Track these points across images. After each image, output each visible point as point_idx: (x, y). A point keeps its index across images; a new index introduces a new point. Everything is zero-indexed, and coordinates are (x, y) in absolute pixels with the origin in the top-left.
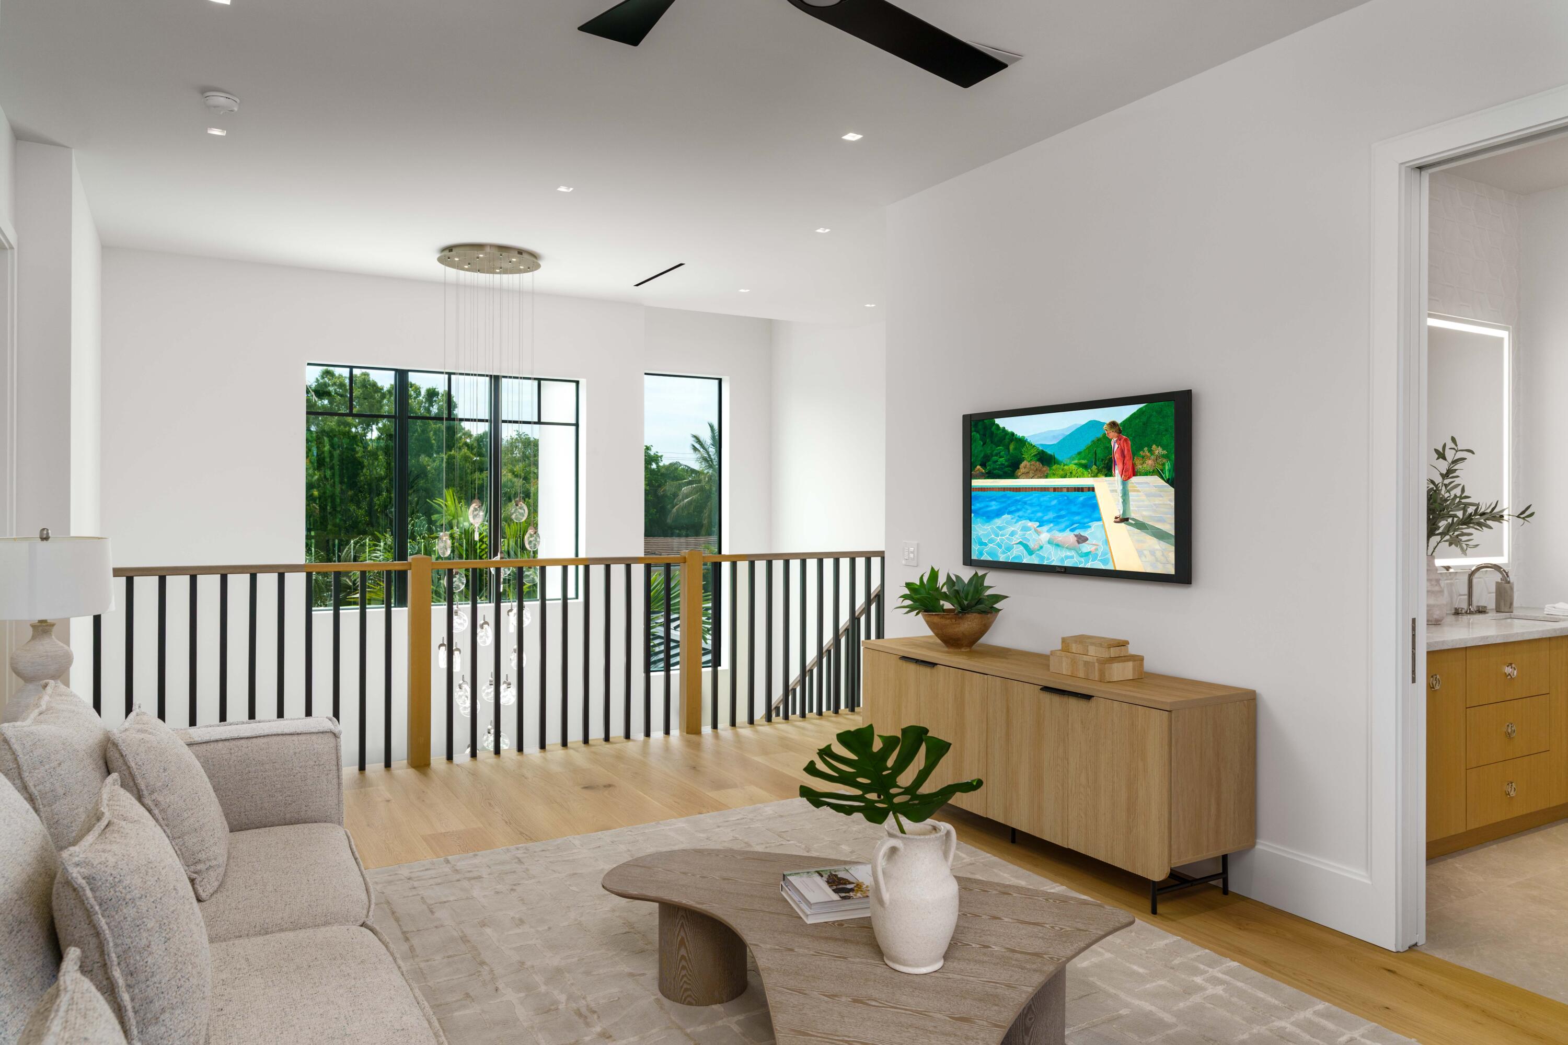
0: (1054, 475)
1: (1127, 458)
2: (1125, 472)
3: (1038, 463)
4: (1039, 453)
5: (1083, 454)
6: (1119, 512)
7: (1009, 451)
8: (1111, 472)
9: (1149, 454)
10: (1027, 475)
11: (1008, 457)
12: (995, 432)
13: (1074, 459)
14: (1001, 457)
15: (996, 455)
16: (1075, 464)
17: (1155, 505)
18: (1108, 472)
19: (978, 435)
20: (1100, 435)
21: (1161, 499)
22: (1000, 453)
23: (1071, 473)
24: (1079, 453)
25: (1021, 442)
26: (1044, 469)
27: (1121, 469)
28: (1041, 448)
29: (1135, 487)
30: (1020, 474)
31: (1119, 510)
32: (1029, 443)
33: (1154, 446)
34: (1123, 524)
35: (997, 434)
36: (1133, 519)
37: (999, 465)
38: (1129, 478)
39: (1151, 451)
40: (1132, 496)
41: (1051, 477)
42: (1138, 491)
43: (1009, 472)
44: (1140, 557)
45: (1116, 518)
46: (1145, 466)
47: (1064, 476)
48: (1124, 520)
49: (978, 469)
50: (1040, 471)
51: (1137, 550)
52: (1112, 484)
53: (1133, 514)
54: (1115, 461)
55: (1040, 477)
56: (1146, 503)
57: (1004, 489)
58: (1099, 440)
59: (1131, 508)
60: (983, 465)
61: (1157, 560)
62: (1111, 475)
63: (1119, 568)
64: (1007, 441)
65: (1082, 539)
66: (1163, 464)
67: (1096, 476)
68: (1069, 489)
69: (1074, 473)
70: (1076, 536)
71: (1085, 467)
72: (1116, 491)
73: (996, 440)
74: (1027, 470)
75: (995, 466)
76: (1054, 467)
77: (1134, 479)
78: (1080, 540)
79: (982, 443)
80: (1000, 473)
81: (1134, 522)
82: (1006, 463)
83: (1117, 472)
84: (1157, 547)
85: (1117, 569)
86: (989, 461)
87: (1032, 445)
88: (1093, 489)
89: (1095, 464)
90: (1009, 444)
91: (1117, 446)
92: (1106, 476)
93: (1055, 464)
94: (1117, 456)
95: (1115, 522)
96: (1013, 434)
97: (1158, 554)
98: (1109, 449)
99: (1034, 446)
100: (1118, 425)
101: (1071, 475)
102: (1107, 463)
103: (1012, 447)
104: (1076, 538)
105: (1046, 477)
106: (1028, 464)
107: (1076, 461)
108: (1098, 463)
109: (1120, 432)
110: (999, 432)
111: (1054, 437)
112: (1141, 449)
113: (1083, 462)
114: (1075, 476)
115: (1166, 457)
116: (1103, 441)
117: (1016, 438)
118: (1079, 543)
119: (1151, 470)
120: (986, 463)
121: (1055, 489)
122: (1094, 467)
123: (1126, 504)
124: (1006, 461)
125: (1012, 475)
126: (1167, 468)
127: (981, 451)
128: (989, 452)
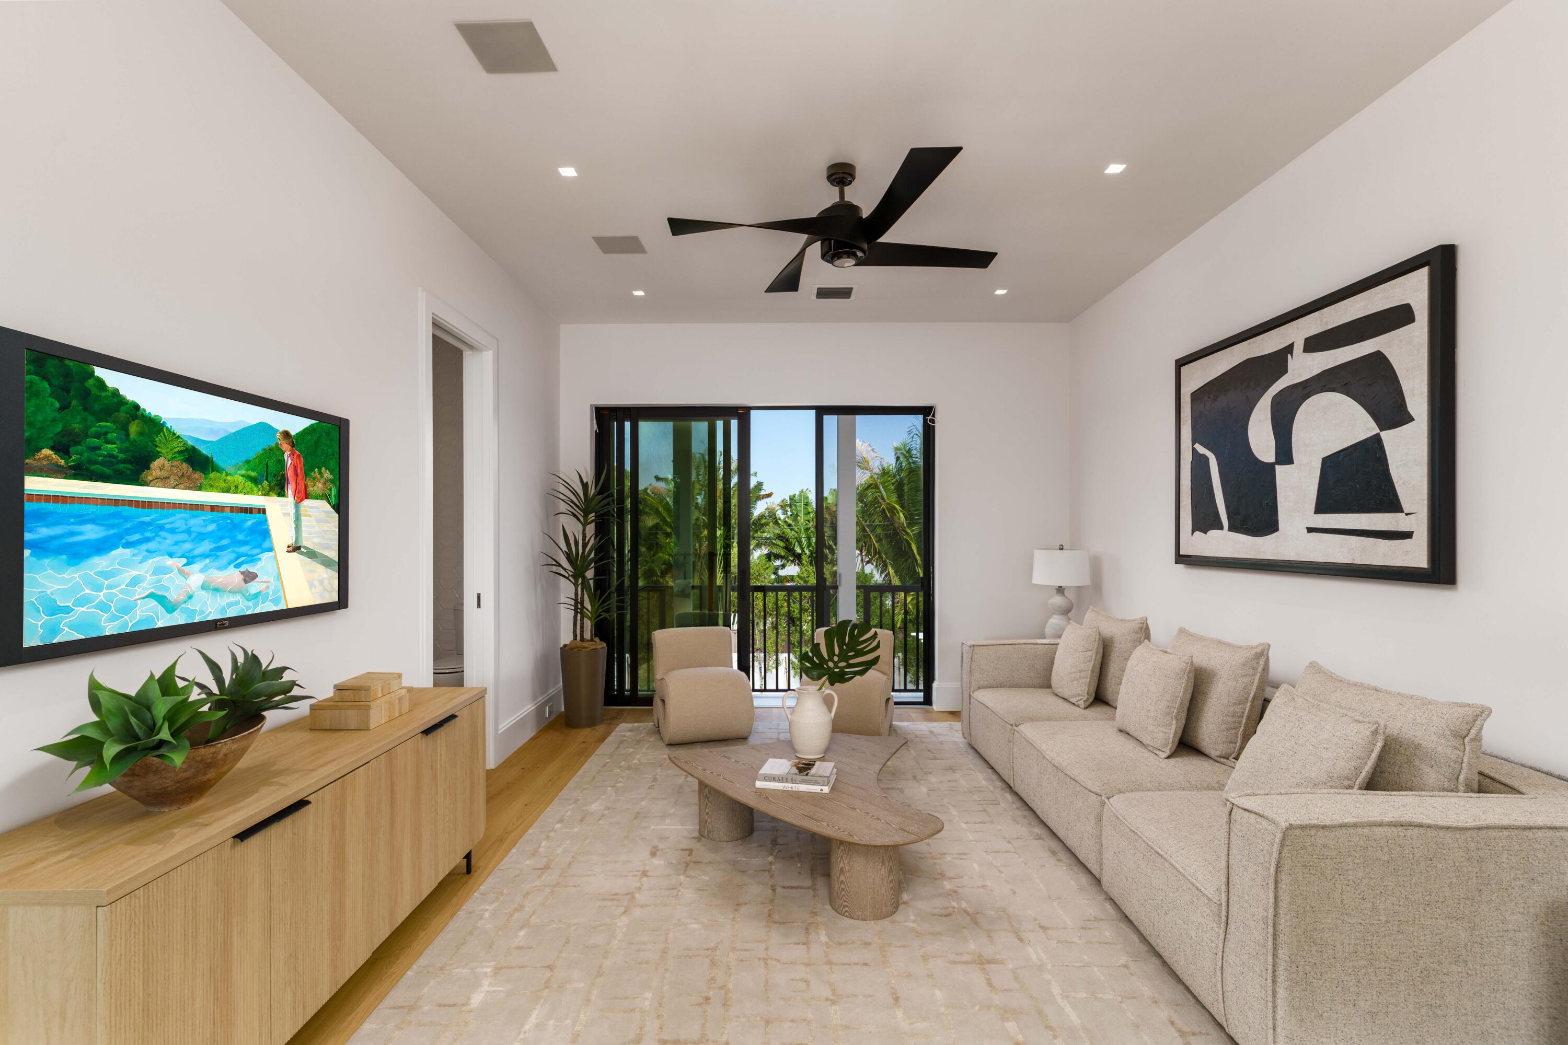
0: (212, 487)
1: (300, 477)
2: (298, 493)
3: (184, 464)
4: (187, 450)
5: (252, 464)
6: (291, 540)
7: (128, 435)
8: (284, 492)
9: (318, 476)
10: (164, 481)
11: (126, 445)
12: (94, 391)
13: (240, 468)
14: (107, 442)
15: (97, 436)
16: (242, 476)
17: (323, 531)
18: (281, 491)
19: (46, 385)
20: (273, 444)
21: (328, 524)
22: (106, 433)
23: (236, 487)
24: (248, 462)
25: (154, 426)
26: (196, 476)
27: (295, 489)
28: (190, 443)
29: (307, 511)
30: (150, 478)
31: (292, 537)
32: (169, 430)
33: (323, 469)
34: (295, 554)
35: (98, 398)
36: (305, 548)
37: (105, 456)
38: (302, 500)
39: (320, 473)
40: (304, 521)
41: (206, 490)
42: (310, 516)
43: (128, 472)
44: (311, 588)
45: (289, 547)
46: (316, 488)
47: (227, 491)
48: (296, 549)
49: (46, 457)
50: (189, 478)
51: (308, 581)
52: (285, 505)
53: (305, 543)
54: (288, 480)
55: (190, 488)
56: (317, 529)
57: (116, 502)
58: (271, 449)
59: (303, 535)
60: (62, 449)
61: (325, 590)
62: (283, 496)
63: (291, 605)
64: (122, 415)
65: (249, 577)
66: (330, 489)
67: (267, 494)
68: (233, 509)
69: (240, 487)
70: (242, 573)
71: (255, 481)
72: (288, 514)
73: (97, 407)
74: (164, 474)
75: (93, 457)
76: (213, 475)
77: (306, 502)
78: (247, 579)
79: (57, 405)
80: (107, 471)
81: (305, 551)
82: (121, 456)
83: (290, 492)
84: (325, 576)
85: (290, 607)
86: (79, 443)
87: (174, 434)
88: (263, 511)
89: (267, 480)
90: (128, 423)
91: (290, 461)
92: (279, 495)
93: (213, 471)
94: (290, 473)
95: (288, 552)
96: (136, 407)
97: (326, 582)
98: (281, 462)
99: (178, 437)
100: (291, 436)
101: (236, 490)
102: (280, 481)
103: (134, 428)
104: (242, 577)
105: (199, 488)
106: (168, 465)
107: (243, 472)
108: (270, 478)
109: (293, 445)
110: (103, 394)
111: (212, 431)
112: (312, 469)
113: (253, 474)
114: (241, 492)
115: (332, 481)
116: (273, 452)
117: (143, 415)
118: (246, 582)
119: (321, 494)
120: (69, 447)
121: (213, 508)
122: (265, 483)
123: (298, 529)
124: (121, 451)
125: (134, 478)
126: (333, 493)
127: (54, 420)
128: (77, 426)
